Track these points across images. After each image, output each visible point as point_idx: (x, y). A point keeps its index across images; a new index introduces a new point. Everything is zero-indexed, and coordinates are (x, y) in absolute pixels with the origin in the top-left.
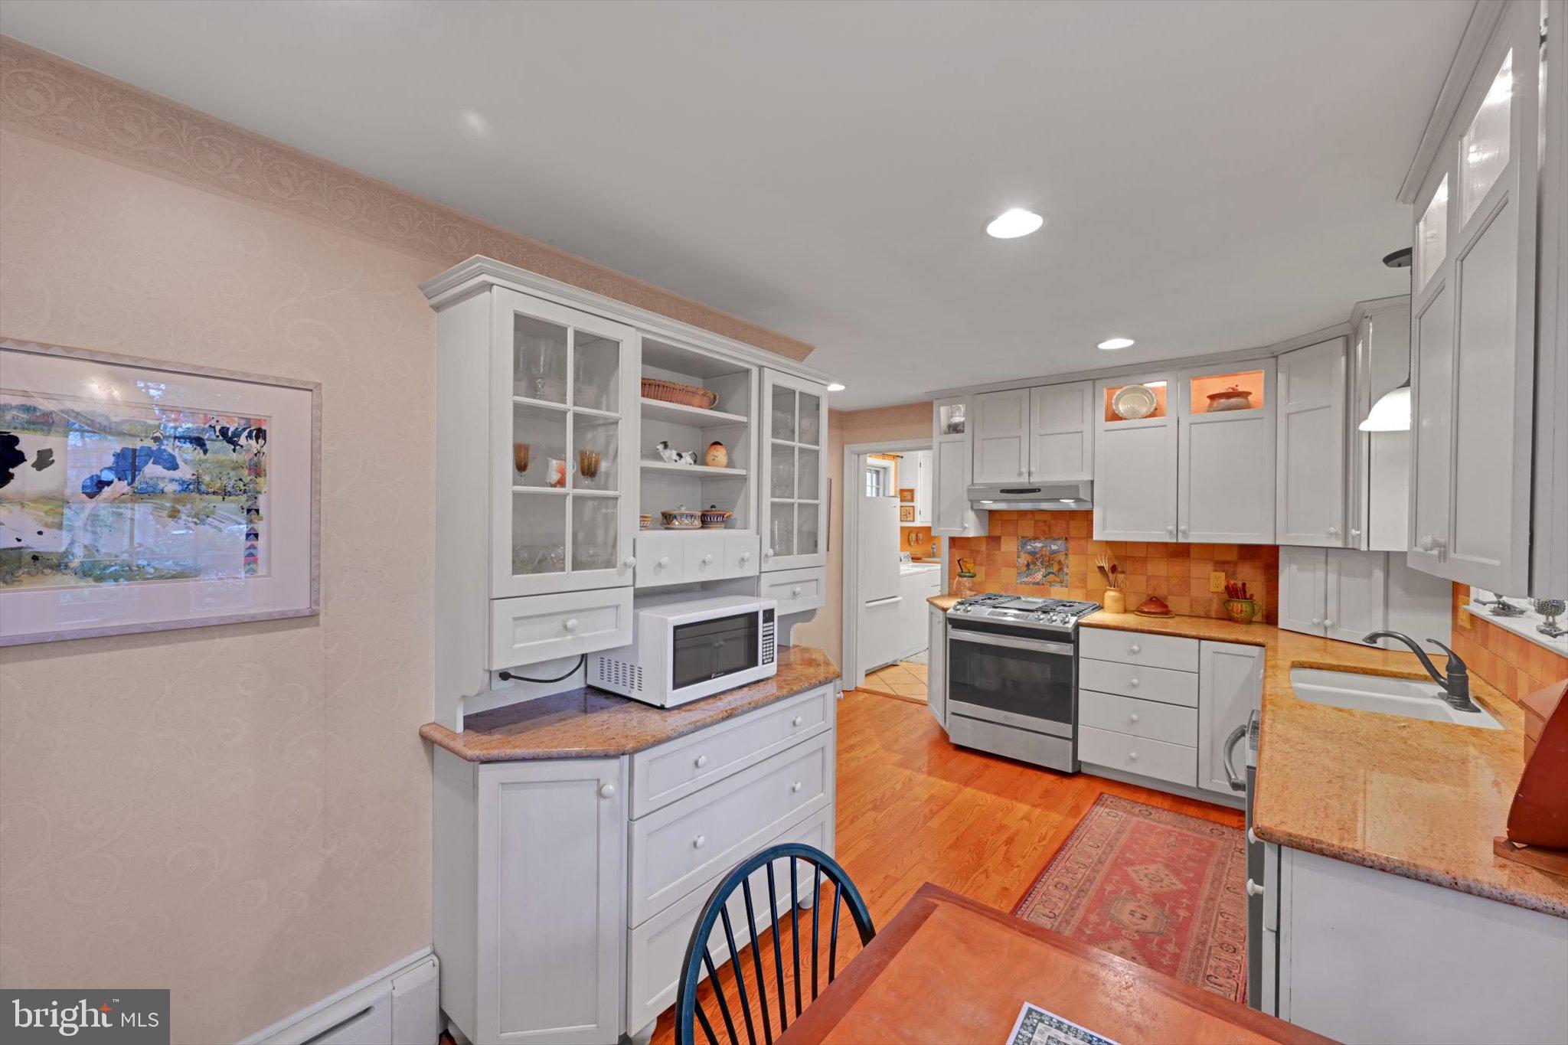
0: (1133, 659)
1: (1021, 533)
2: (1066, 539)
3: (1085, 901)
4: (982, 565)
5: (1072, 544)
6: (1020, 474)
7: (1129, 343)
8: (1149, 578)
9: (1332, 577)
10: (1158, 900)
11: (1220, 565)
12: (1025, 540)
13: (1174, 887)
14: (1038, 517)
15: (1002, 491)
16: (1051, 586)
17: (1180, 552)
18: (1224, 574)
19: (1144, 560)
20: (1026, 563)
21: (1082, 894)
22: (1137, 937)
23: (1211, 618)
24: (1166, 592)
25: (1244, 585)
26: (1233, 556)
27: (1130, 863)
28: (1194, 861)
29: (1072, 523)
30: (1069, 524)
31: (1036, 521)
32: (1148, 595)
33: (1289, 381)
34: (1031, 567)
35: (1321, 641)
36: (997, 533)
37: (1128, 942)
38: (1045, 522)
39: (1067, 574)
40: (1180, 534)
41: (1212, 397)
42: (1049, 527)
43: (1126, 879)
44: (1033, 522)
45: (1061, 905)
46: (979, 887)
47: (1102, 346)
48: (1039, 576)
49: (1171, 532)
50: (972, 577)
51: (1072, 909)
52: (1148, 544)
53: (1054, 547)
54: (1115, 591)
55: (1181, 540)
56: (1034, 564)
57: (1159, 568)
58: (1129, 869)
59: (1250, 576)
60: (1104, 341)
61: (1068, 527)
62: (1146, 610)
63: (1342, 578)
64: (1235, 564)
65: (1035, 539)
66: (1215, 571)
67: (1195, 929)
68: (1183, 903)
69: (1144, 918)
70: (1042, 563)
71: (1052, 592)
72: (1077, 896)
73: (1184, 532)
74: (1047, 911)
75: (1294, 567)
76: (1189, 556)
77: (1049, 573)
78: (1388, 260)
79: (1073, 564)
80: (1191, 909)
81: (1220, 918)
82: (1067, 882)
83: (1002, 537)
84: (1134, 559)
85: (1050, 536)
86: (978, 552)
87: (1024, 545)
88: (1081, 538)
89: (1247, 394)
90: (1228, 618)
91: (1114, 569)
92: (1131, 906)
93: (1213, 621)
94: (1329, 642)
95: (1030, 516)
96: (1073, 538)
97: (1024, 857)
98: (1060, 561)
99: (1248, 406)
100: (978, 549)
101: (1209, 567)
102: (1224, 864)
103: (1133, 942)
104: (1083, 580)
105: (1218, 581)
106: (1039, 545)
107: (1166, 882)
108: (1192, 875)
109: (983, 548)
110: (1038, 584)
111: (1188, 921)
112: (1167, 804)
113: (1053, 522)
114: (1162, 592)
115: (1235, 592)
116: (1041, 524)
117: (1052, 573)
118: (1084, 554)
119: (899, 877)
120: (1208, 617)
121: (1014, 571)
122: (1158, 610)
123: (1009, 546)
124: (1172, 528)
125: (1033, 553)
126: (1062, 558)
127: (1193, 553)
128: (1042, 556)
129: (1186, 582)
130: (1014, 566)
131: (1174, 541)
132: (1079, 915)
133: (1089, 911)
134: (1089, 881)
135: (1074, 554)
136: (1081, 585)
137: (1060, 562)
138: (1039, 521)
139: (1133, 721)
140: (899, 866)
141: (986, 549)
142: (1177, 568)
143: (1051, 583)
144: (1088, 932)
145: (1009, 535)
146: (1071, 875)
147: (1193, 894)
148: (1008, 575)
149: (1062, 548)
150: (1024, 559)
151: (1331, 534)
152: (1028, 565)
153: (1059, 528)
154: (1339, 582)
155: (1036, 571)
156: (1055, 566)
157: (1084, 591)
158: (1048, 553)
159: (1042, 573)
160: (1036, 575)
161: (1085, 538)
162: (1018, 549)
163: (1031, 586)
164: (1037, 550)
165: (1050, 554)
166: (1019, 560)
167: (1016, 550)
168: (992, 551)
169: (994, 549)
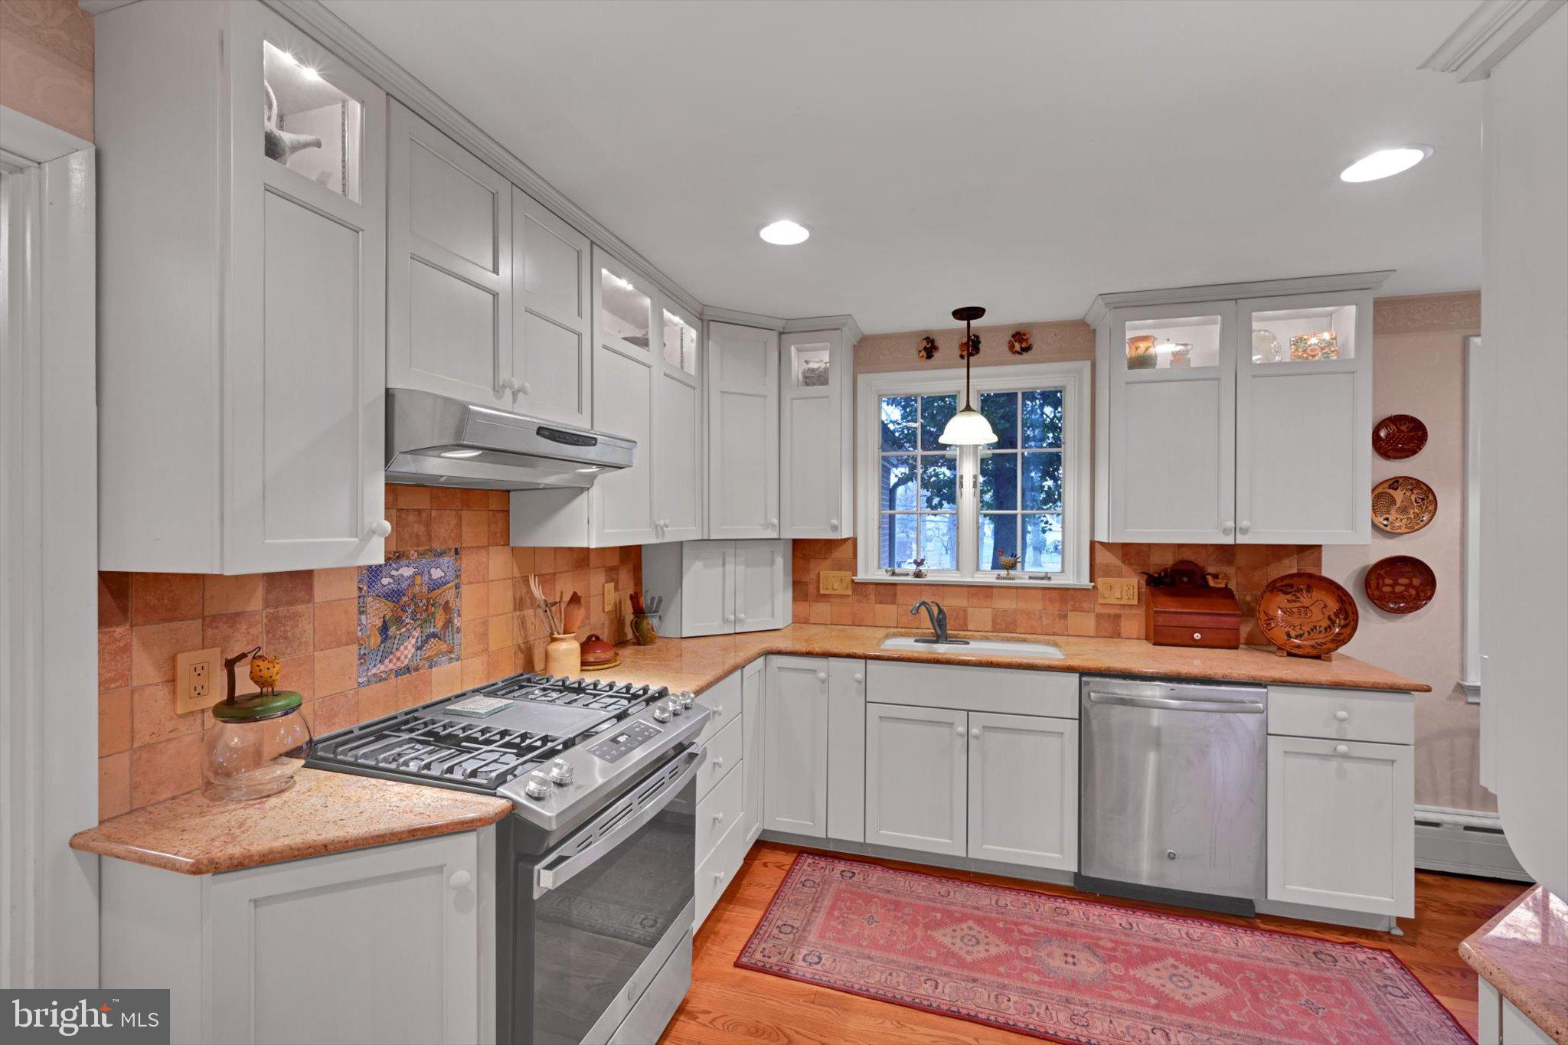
2: (457, 552)
5: (468, 561)
9: (740, 569)
10: (1018, 941)
11: (610, 572)
15: (540, 432)
16: (431, 669)
17: (582, 559)
18: (613, 585)
20: (379, 623)
22: (1118, 965)
27: (950, 955)
28: (899, 909)
30: (460, 517)
31: (399, 510)
34: (392, 631)
38: (419, 511)
39: (459, 631)
42: (428, 525)
43: (997, 962)
48: (407, 651)
53: (437, 574)
56: (398, 621)
58: (969, 957)
59: (626, 583)
61: (459, 525)
63: (749, 569)
64: (618, 569)
65: (400, 556)
66: (607, 581)
67: (1056, 926)
70: (414, 616)
71: (434, 679)
75: (699, 564)
76: (589, 566)
77: (428, 639)
79: (468, 607)
80: (1013, 923)
85: (429, 547)
86: (233, 619)
87: (373, 577)
88: (479, 549)
91: (573, 599)
92: (1057, 964)
94: (740, 637)
96: (470, 548)
98: (447, 603)
100: (233, 609)
101: (603, 578)
105: (610, 596)
106: (406, 571)
109: (256, 603)
110: (407, 670)
111: (1038, 927)
117: (434, 636)
118: (484, 580)
121: (352, 654)
123: (334, 586)
124: (659, 522)
125: (395, 596)
126: (450, 595)
127: (592, 557)
128: (413, 598)
130: (352, 641)
135: (471, 583)
137: (446, 608)
138: (407, 511)
141: (267, 604)
143: (431, 663)
148: (335, 669)
149: (451, 574)
150: (374, 616)
152: (384, 630)
153: (448, 523)
154: (746, 573)
155: (404, 638)
156: (438, 616)
157: (485, 657)
158: (425, 590)
159: (413, 641)
160: (402, 648)
161: (483, 547)
162: (360, 589)
163: (392, 681)
164: (404, 586)
165: (430, 590)
166: (363, 617)
167: (356, 593)
168: (282, 610)
169: (291, 603)
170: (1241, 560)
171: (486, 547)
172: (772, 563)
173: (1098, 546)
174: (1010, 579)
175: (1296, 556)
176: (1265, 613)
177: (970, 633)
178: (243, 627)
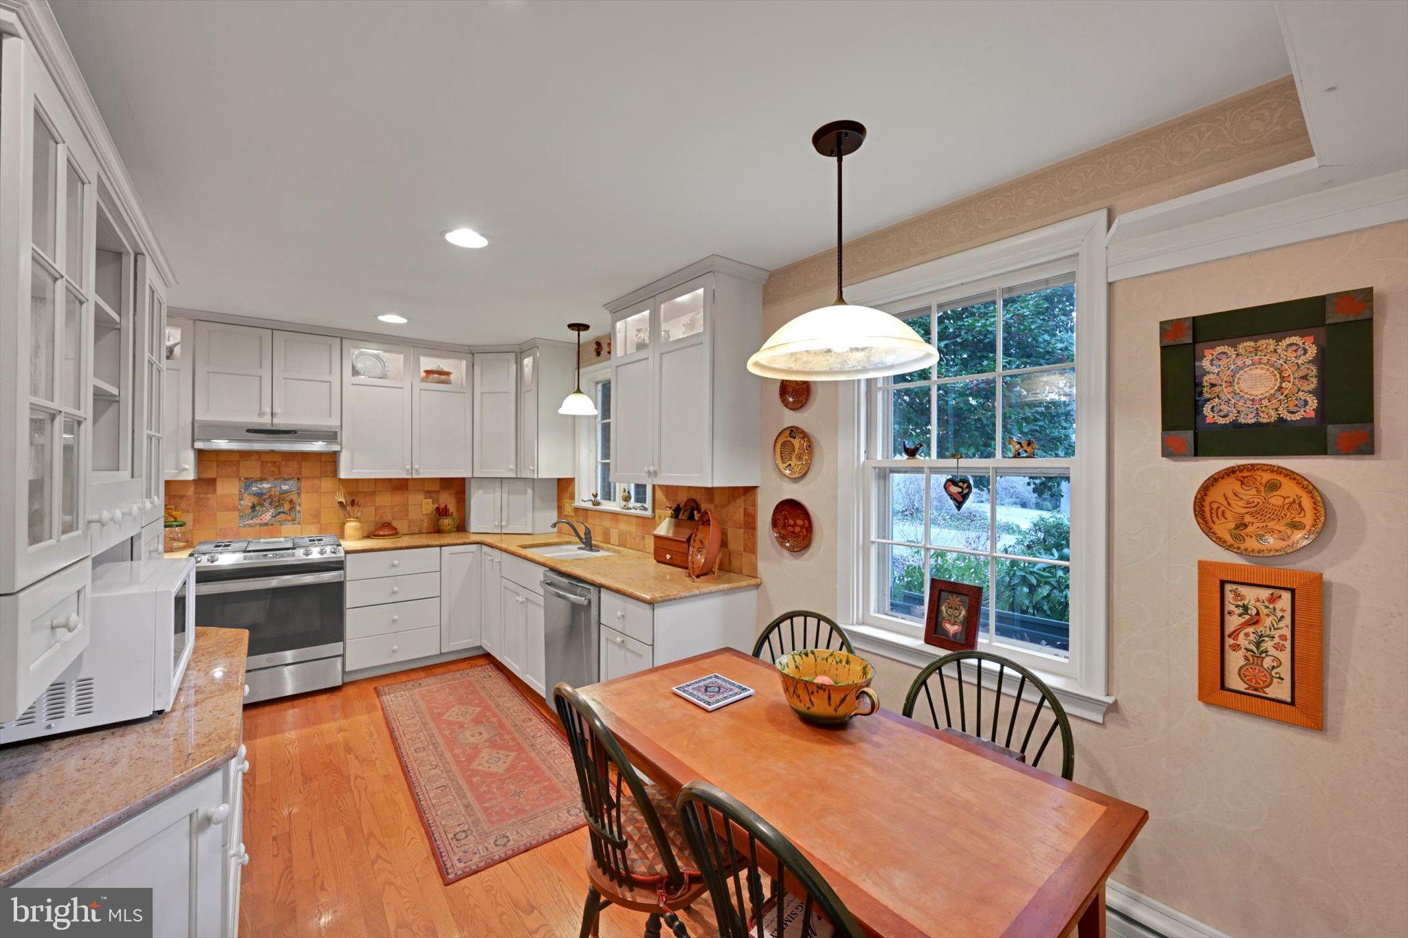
0: (393, 572)
1: (243, 474)
2: (298, 479)
3: (442, 747)
4: (188, 512)
5: (304, 483)
6: (261, 414)
7: (403, 321)
8: (377, 509)
9: (505, 496)
10: (477, 721)
11: (429, 494)
12: (249, 482)
13: (476, 712)
14: (264, 458)
15: (249, 431)
16: (281, 525)
17: (400, 485)
18: (431, 500)
19: (373, 493)
20: (251, 505)
21: (436, 745)
22: (488, 744)
23: (423, 533)
24: (390, 518)
25: (446, 506)
26: (436, 487)
27: (441, 714)
28: (470, 694)
29: (304, 464)
30: (300, 465)
31: (262, 462)
32: (377, 522)
33: (482, 372)
34: (258, 508)
35: (499, 536)
36: (211, 474)
37: (486, 749)
38: (274, 463)
39: (299, 512)
40: (414, 472)
41: (428, 372)
42: (279, 467)
43: (450, 723)
44: (259, 462)
45: (432, 758)
46: (365, 789)
47: (381, 318)
48: (267, 517)
49: (408, 470)
50: (181, 526)
51: (441, 755)
52: (376, 480)
53: (285, 487)
54: (355, 521)
55: (415, 476)
56: (261, 505)
57: (385, 499)
58: (445, 717)
59: (447, 500)
60: (383, 315)
61: (300, 468)
62: (381, 534)
63: (511, 496)
64: (438, 492)
65: (262, 480)
66: (426, 498)
67: (508, 723)
68: (488, 716)
69: (480, 734)
70: (271, 504)
71: (282, 530)
72: (436, 748)
73: (417, 470)
74: (429, 767)
75: (481, 491)
76: (407, 489)
77: (279, 513)
78: (571, 326)
79: (306, 503)
80: (494, 715)
81: (511, 711)
82: (420, 745)
83: (218, 479)
84: (366, 494)
85: (279, 477)
86: (182, 497)
87: (247, 487)
88: (314, 478)
89: (448, 374)
90: (438, 531)
91: (353, 503)
92: (468, 733)
93: (425, 535)
94: (503, 536)
95: (256, 457)
96: (306, 478)
97: (373, 751)
98: (292, 500)
99: (447, 382)
100: (181, 493)
101: (421, 497)
102: (484, 687)
103: (489, 747)
104: (317, 516)
105: (428, 506)
106: (266, 486)
107: (470, 712)
108: (477, 701)
109: (191, 492)
110: (266, 524)
111: (499, 721)
112: (422, 674)
113: (283, 463)
114: (388, 518)
115: (442, 512)
116: (269, 465)
117: (284, 513)
118: (317, 492)
119: (287, 830)
120: (420, 533)
121: (235, 515)
122: (390, 533)
123: (228, 489)
124: (408, 467)
125: (259, 495)
126: (294, 497)
127: (411, 484)
128: (270, 496)
129: (405, 509)
130: (235, 509)
131: (410, 477)
132: (448, 755)
133: (451, 750)
134: (431, 737)
135: (307, 493)
136: (315, 521)
137: (291, 502)
138: (267, 462)
139: (394, 621)
140: (274, 823)
141: (195, 493)
142: (398, 498)
143: (281, 523)
144: (464, 759)
145: (229, 476)
146: (417, 741)
147: (487, 708)
148: (227, 519)
149: (294, 488)
150: (248, 501)
151: (509, 470)
152: (253, 507)
153: (292, 467)
154: (509, 498)
155: (263, 512)
156: (285, 505)
157: (318, 525)
158: (278, 494)
159: (270, 514)
160: (263, 516)
161: (318, 477)
162: (240, 491)
163: (258, 527)
164: (264, 491)
165: (280, 494)
166: (242, 502)
167: (238, 493)
168: (202, 496)
169: (207, 493)
170: (718, 499)
171: (320, 478)
172: (525, 493)
173: (657, 488)
174: (627, 509)
175: (743, 497)
176: (701, 542)
177: (611, 546)
178: (185, 500)
